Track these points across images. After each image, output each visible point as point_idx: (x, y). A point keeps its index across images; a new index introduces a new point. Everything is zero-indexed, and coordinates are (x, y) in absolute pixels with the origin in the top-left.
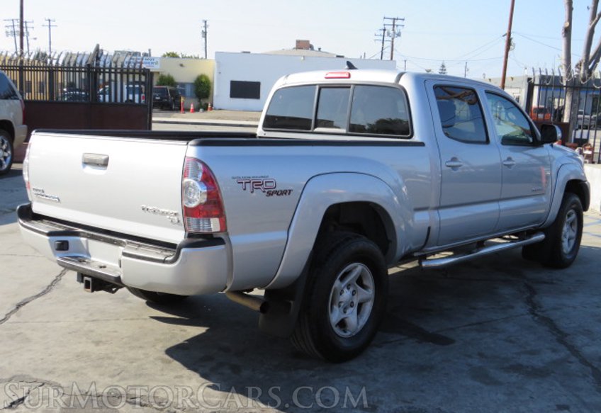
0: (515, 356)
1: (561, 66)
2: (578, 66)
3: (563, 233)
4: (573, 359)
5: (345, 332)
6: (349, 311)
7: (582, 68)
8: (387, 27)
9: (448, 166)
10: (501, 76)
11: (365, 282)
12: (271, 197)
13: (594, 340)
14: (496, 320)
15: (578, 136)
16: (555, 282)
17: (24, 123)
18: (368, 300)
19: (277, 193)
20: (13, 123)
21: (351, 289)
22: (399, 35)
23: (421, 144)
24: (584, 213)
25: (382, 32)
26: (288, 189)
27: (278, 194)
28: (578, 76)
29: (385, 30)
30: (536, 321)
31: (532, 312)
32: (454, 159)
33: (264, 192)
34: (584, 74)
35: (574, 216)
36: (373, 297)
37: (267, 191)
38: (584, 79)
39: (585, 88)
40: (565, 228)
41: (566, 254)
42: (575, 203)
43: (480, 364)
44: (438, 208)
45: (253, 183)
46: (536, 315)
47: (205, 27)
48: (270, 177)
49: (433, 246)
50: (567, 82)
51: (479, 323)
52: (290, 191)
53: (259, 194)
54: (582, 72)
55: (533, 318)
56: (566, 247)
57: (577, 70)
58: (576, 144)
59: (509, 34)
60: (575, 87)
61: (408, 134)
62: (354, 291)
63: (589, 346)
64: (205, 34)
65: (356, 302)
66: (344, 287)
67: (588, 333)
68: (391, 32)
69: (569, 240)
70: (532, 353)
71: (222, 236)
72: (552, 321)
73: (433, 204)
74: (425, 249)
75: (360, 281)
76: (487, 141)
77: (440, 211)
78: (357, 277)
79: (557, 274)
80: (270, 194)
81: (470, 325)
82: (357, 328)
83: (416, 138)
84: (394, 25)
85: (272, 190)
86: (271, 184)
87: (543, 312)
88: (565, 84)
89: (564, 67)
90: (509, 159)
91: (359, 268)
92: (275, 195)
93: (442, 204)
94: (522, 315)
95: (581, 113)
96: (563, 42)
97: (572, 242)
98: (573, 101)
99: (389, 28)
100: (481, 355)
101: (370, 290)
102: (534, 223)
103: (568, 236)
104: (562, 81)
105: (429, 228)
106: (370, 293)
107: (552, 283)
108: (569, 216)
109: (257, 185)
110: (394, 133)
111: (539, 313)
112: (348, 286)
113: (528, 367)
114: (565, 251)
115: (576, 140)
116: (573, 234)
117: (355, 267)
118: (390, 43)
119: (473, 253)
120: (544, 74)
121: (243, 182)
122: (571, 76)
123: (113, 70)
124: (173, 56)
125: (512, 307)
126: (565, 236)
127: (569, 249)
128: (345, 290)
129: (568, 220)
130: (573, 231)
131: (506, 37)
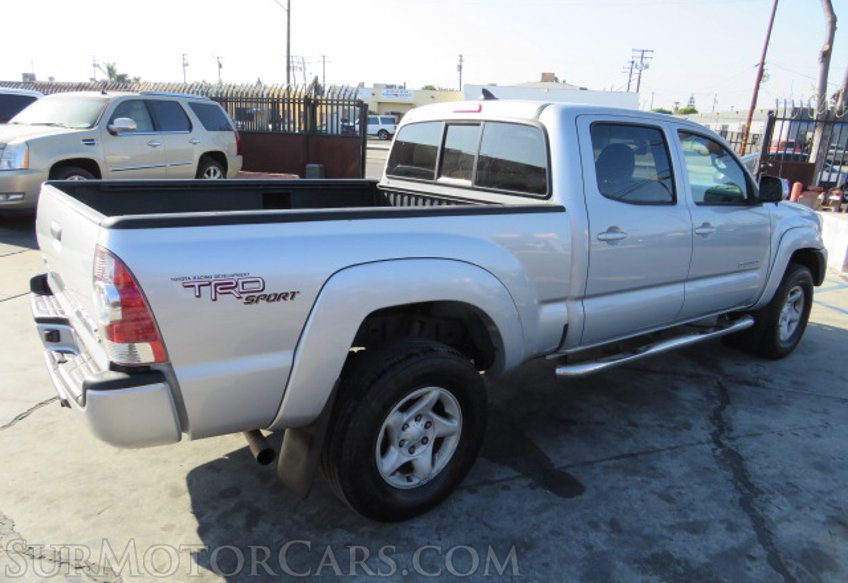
0: (665, 532)
1: (813, 96)
2: (836, 97)
3: (782, 315)
4: (759, 551)
5: (409, 480)
6: (418, 451)
7: (840, 99)
8: (635, 59)
9: (600, 240)
10: (748, 108)
11: (448, 410)
12: (254, 305)
13: (799, 508)
14: (659, 451)
15: (825, 178)
16: (760, 381)
17: (239, 154)
18: (452, 434)
19: (267, 298)
20: (226, 154)
21: (423, 422)
22: (647, 67)
23: (560, 209)
24: (815, 288)
25: (630, 65)
26: (289, 291)
27: (268, 300)
28: (832, 108)
29: (633, 62)
30: (716, 457)
31: (716, 440)
32: (612, 230)
33: (240, 297)
34: (841, 107)
35: (800, 294)
36: (460, 430)
37: (244, 296)
38: (840, 113)
39: (840, 122)
40: (786, 308)
41: (781, 342)
42: (803, 277)
43: (605, 548)
44: (582, 298)
45: (216, 285)
46: (720, 445)
47: (461, 60)
48: (251, 275)
49: (574, 346)
50: (818, 115)
51: (633, 455)
52: (294, 294)
53: (228, 301)
54: (839, 104)
55: (713, 450)
56: (785, 331)
57: (834, 101)
58: (822, 188)
59: (763, 64)
60: (828, 121)
61: (544, 193)
62: (428, 423)
63: (790, 521)
64: (460, 68)
65: (432, 438)
66: (409, 420)
67: (792, 490)
68: (639, 64)
69: (789, 323)
70: (695, 528)
71: (162, 367)
72: (741, 458)
73: (576, 292)
74: (562, 350)
75: (439, 408)
76: (674, 201)
77: (586, 302)
78: (433, 404)
79: (768, 368)
80: (250, 301)
81: (617, 458)
82: (430, 474)
83: (555, 200)
84: (642, 58)
85: (257, 294)
86: (256, 285)
87: (732, 439)
88: (815, 118)
89: (816, 98)
90: (706, 225)
91: (434, 393)
92: (262, 303)
93: (589, 292)
94: (700, 443)
95: (833, 148)
96: (818, 68)
97: (794, 326)
98: (823, 138)
99: (637, 61)
100: (614, 525)
101: (454, 421)
102: (740, 304)
103: (788, 319)
104: (812, 114)
105: (566, 327)
106: (455, 424)
107: (757, 385)
108: (793, 293)
109: (225, 287)
110: (527, 190)
111: (726, 442)
112: (417, 418)
113: (679, 562)
114: (782, 338)
115: (822, 183)
116: (797, 316)
117: (427, 393)
118: (637, 76)
119: (640, 352)
120: (798, 106)
121: (196, 285)
122: (824, 108)
123: (352, 103)
124: (431, 88)
125: (688, 426)
126: (785, 319)
127: (788, 335)
128: (413, 423)
129: (790, 298)
130: (796, 311)
131: (758, 69)
